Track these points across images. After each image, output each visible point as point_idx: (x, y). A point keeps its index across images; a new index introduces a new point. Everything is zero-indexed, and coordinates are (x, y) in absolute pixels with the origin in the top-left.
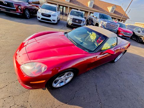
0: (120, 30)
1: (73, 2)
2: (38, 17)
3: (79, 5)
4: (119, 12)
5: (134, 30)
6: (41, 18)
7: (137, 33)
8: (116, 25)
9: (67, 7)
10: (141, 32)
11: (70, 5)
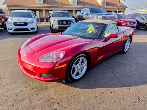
0: (121, 21)
1: (49, 3)
2: (9, 29)
3: (58, 5)
4: (112, 2)
5: (137, 18)
6: (13, 30)
7: (141, 21)
8: (113, 17)
9: (42, 10)
10: (145, 19)
11: (45, 7)
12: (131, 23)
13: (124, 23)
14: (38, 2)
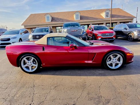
10: (128, 29)
11: (52, 24)
12: (107, 34)
13: (99, 35)
14: (47, 21)
